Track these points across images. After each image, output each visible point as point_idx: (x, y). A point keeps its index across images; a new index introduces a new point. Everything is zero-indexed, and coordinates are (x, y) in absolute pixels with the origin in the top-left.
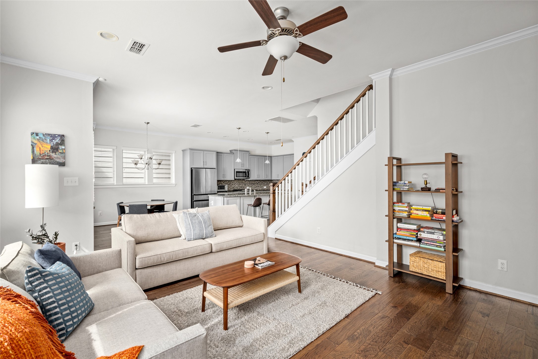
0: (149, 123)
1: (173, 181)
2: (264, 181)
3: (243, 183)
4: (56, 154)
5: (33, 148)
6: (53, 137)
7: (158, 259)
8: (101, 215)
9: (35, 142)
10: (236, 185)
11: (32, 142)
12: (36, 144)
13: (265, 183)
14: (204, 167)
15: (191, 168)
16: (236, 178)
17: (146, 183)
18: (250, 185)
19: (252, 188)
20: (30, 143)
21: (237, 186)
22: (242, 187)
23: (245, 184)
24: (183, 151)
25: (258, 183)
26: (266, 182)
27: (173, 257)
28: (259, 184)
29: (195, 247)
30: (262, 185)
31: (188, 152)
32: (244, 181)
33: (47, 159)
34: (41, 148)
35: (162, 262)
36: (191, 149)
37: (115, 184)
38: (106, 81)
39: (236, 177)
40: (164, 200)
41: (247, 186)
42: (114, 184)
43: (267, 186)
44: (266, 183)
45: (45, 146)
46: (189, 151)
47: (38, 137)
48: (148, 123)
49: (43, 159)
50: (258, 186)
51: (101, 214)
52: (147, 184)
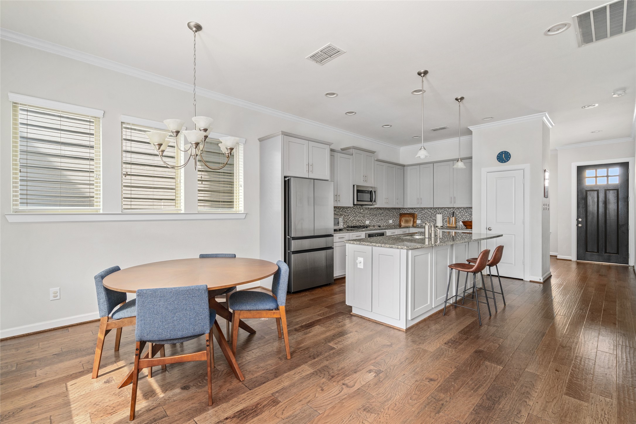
1: (240, 205)
2: (389, 211)
3: (361, 213)
8: (58, 298)
10: (350, 217)
13: (391, 215)
14: (310, 177)
15: (285, 177)
16: (355, 203)
17: (181, 210)
18: (370, 217)
19: (374, 223)
21: (352, 220)
22: (359, 221)
23: (364, 216)
24: (261, 140)
25: (382, 213)
26: (392, 211)
28: (383, 216)
30: (387, 218)
31: (279, 140)
32: (362, 210)
36: (285, 134)
37: (101, 212)
39: (357, 201)
40: (234, 256)
41: (366, 219)
42: (99, 213)
43: (393, 220)
44: (391, 213)
46: (280, 137)
48: (199, 28)
50: (382, 220)
51: (58, 294)
52: (183, 212)
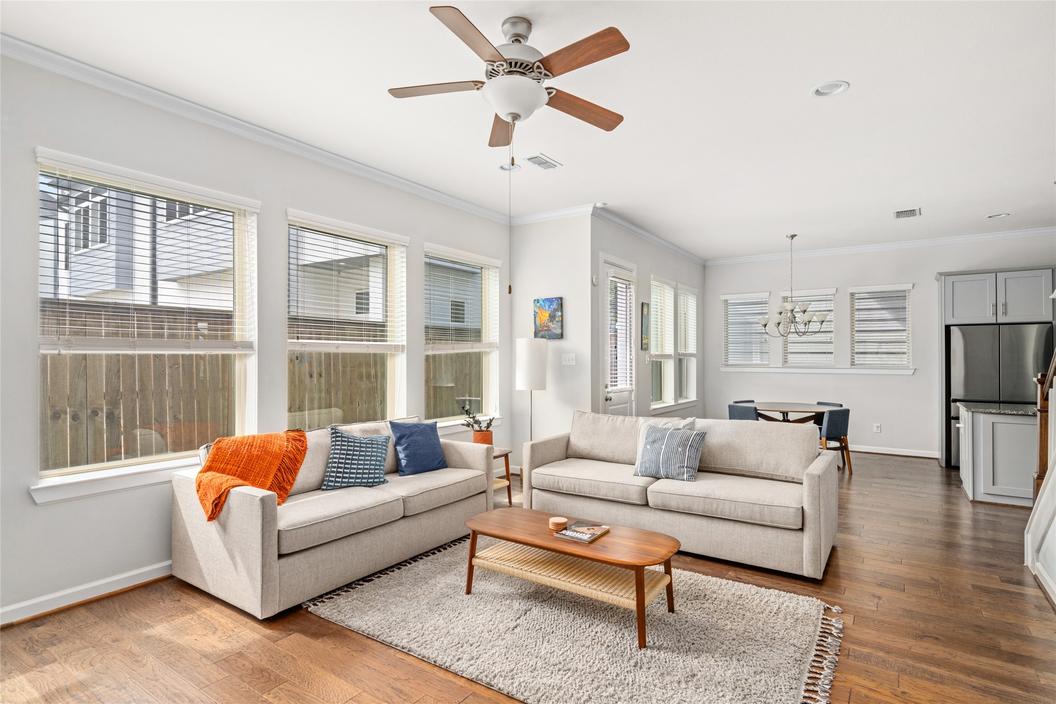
0: (795, 236)
4: (553, 324)
5: (535, 317)
6: (550, 301)
7: (555, 482)
9: (537, 310)
11: (535, 311)
12: (537, 313)
14: (999, 322)
15: (947, 326)
20: (533, 313)
27: (575, 487)
29: (611, 484)
33: (546, 330)
34: (542, 317)
35: (559, 489)
36: (945, 274)
38: (606, 206)
45: (544, 314)
47: (539, 305)
48: (793, 236)
49: (542, 331)
